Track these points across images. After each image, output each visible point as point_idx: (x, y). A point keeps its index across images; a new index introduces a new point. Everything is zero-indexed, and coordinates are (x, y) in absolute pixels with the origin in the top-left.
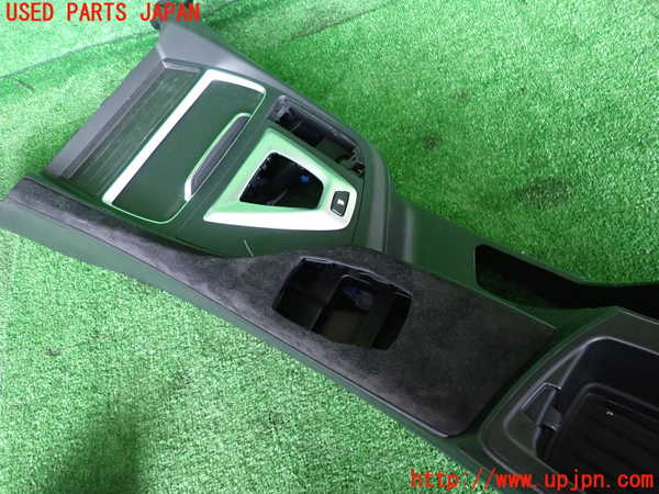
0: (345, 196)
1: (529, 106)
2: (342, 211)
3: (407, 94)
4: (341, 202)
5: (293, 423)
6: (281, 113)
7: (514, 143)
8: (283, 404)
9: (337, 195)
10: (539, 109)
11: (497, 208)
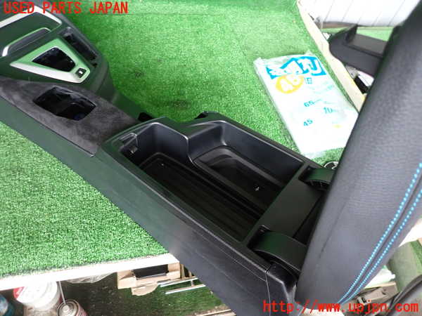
0: (84, 71)
1: (185, 71)
2: (80, 76)
3: (135, 53)
4: (81, 72)
5: (30, 172)
6: (66, 35)
7: (174, 84)
8: (27, 164)
9: (80, 70)
10: (188, 74)
11: (158, 106)
